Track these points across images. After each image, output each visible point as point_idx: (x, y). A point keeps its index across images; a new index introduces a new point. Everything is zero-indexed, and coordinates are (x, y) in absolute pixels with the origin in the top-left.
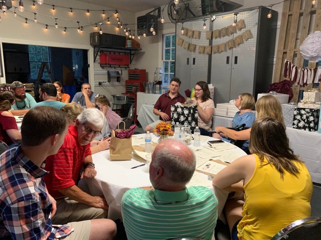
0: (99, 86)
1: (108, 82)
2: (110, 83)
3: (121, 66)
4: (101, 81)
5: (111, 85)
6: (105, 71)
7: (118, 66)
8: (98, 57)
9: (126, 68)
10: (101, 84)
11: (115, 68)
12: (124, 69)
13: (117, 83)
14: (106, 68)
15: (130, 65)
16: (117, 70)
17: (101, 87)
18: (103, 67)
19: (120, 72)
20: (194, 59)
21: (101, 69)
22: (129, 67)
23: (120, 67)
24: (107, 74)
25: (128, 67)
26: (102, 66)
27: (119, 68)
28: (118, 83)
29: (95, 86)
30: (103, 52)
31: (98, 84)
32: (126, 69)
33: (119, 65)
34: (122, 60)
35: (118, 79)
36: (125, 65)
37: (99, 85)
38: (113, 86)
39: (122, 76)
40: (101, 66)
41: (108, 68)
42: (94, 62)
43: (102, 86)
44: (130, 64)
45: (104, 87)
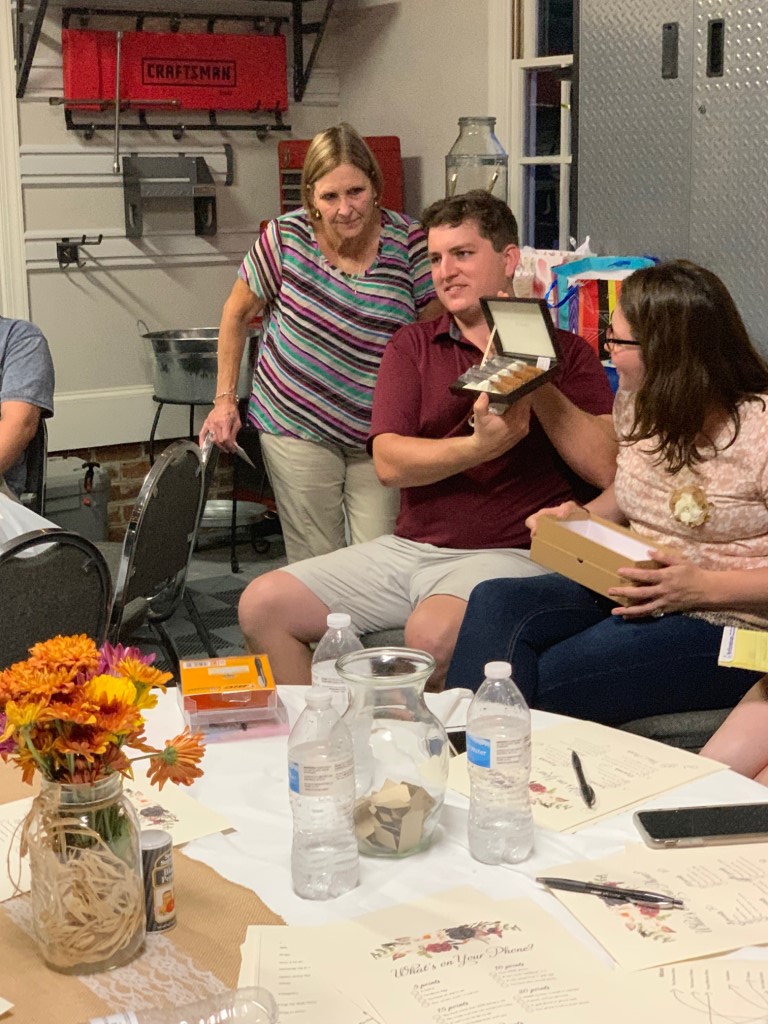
0: (62, 270)
1: (127, 242)
2: (140, 246)
3: (221, 120)
4: (74, 233)
5: (148, 261)
6: (102, 161)
7: (206, 121)
8: (46, 58)
9: (261, 132)
10: (75, 259)
11: (177, 137)
12: (250, 137)
13: (194, 246)
14: (109, 135)
15: (293, 108)
16: (191, 151)
17: (78, 277)
18: (88, 133)
19: (217, 162)
20: (716, 29)
21: (72, 142)
22: (285, 121)
23: (213, 127)
24: (120, 179)
25: (281, 127)
26: (76, 120)
27: (215, 136)
28: (200, 245)
29: (29, 272)
30: (84, 22)
31: (55, 256)
32: (261, 138)
33: (212, 114)
34: (226, 75)
35: (205, 216)
36: (252, 111)
37: (62, 259)
38: (166, 267)
39: (232, 188)
40: (71, 126)
41: (126, 137)
42: (21, 93)
43: (82, 268)
44: (298, 98)
45: (100, 276)
